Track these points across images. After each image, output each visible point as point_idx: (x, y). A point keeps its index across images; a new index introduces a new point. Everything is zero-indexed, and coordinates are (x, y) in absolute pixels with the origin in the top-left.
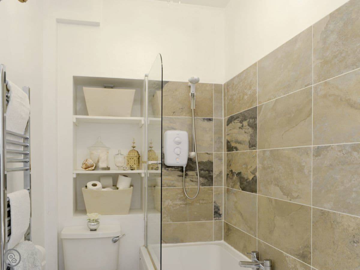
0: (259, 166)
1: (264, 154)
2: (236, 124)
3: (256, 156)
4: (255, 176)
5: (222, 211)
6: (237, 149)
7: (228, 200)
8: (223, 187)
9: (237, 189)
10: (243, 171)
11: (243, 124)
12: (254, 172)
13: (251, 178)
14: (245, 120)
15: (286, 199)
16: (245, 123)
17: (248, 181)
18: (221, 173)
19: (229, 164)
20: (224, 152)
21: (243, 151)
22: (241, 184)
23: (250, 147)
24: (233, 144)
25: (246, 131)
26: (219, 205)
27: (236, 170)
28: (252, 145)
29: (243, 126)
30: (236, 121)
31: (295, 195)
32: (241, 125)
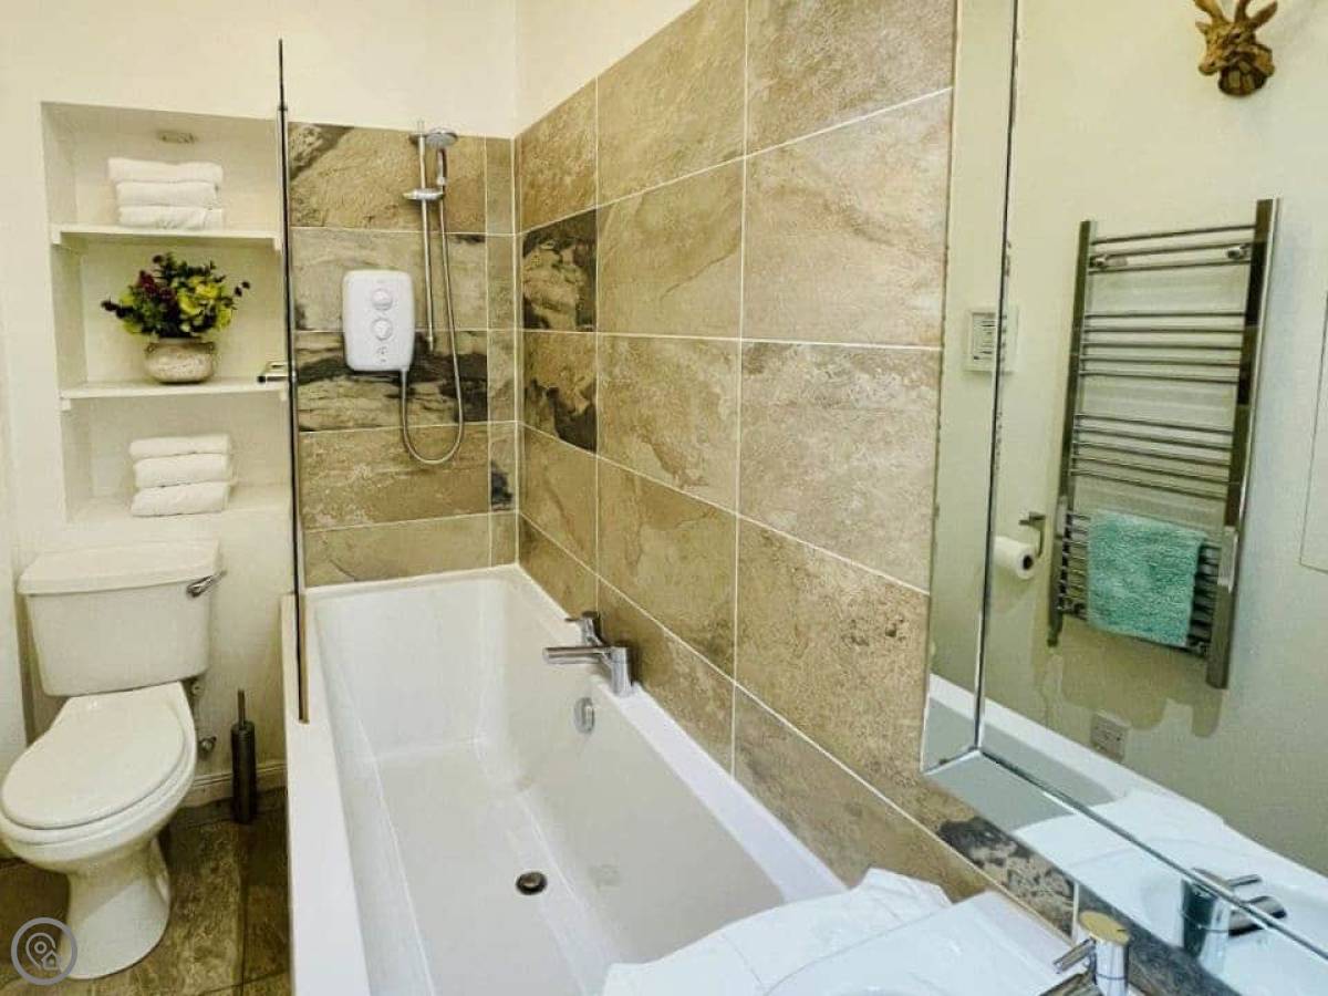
0: (602, 380)
1: (613, 347)
2: (545, 254)
3: (592, 350)
4: (591, 407)
5: (514, 486)
6: (547, 326)
7: (527, 458)
8: (516, 423)
9: (548, 434)
10: (564, 389)
11: (561, 256)
12: (588, 393)
13: (581, 407)
14: (567, 245)
15: (668, 481)
16: (567, 254)
17: (575, 414)
18: (508, 385)
19: (528, 363)
20: (516, 329)
21: (562, 329)
22: (558, 421)
23: (578, 324)
24: (539, 310)
25: (571, 276)
26: (505, 470)
27: (546, 381)
28: (585, 319)
29: (561, 261)
30: (544, 247)
31: (693, 474)
32: (556, 258)
